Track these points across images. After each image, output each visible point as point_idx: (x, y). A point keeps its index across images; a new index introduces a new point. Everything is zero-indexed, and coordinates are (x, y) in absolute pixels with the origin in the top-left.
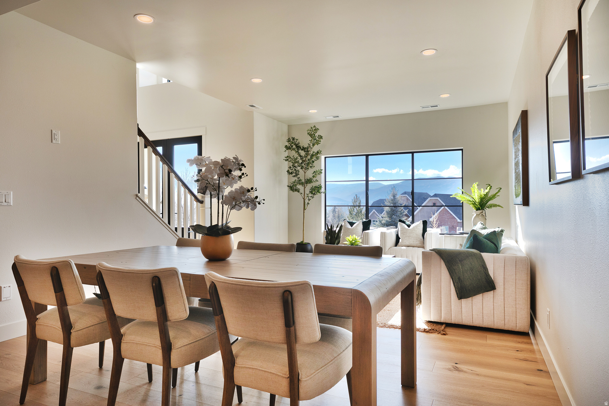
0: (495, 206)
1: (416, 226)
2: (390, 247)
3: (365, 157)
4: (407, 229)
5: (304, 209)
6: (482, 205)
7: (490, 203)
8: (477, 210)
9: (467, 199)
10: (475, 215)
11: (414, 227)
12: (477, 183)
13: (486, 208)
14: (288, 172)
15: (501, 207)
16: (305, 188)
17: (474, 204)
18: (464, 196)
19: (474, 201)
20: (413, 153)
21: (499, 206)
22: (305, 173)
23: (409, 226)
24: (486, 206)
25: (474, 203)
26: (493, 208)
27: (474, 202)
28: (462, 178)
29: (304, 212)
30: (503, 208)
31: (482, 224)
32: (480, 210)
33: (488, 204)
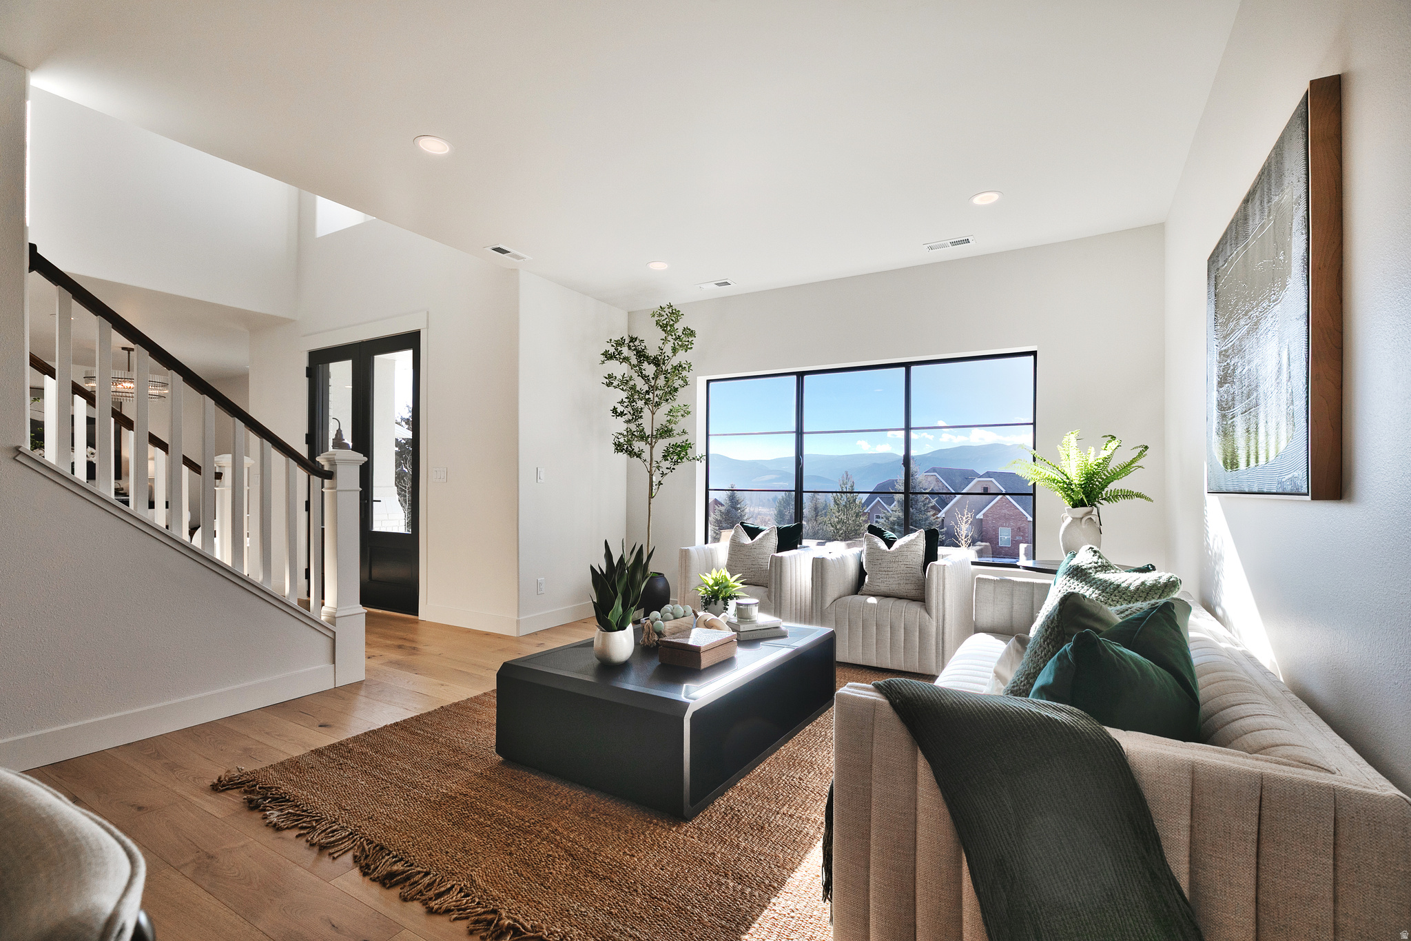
0: (1128, 495)
1: (907, 545)
2: (836, 596)
3: (795, 377)
4: (884, 551)
5: (651, 496)
6: (1091, 491)
7: (1113, 486)
8: (1075, 506)
9: (1047, 476)
10: (1069, 520)
11: (901, 546)
12: (1076, 432)
13: (1101, 501)
14: (613, 413)
15: (1146, 498)
16: (652, 448)
17: (1067, 488)
18: (1039, 469)
19: (1068, 481)
20: (907, 366)
21: (1139, 496)
22: (653, 414)
23: (889, 543)
24: (1102, 496)
25: (1065, 486)
26: (1122, 502)
27: (1067, 485)
28: (1034, 424)
29: (650, 504)
30: (1152, 501)
31: (1095, 552)
32: (1084, 505)
33: (1106, 489)
